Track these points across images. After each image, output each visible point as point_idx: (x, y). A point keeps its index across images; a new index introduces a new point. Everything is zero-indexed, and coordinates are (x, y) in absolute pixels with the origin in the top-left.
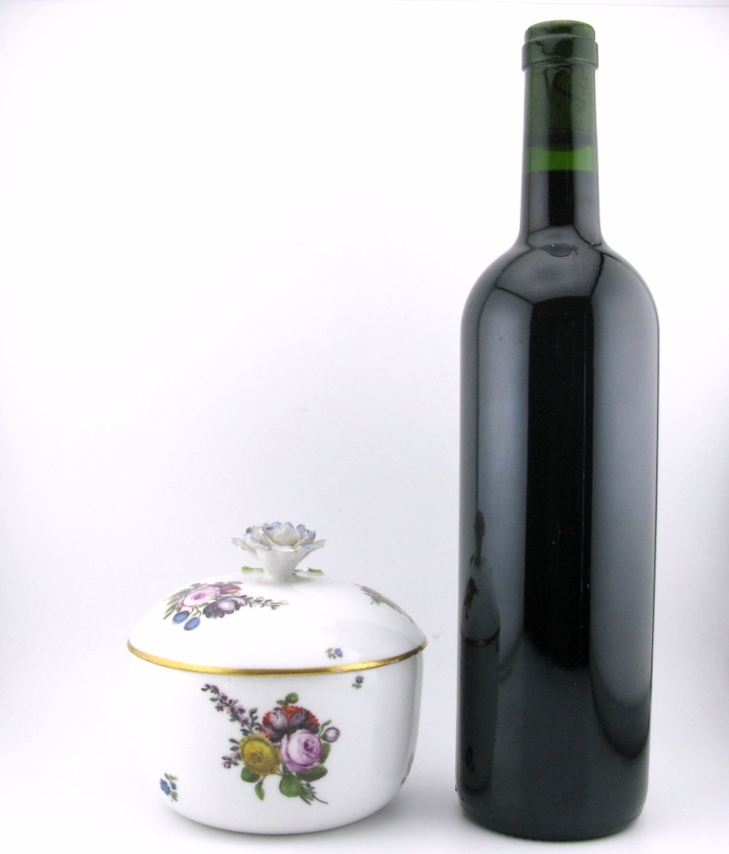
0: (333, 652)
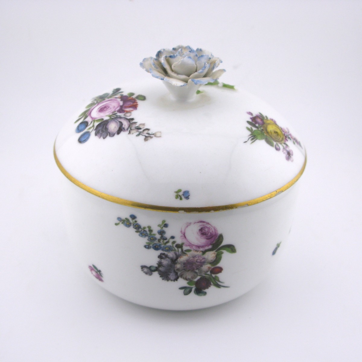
0: (181, 194)
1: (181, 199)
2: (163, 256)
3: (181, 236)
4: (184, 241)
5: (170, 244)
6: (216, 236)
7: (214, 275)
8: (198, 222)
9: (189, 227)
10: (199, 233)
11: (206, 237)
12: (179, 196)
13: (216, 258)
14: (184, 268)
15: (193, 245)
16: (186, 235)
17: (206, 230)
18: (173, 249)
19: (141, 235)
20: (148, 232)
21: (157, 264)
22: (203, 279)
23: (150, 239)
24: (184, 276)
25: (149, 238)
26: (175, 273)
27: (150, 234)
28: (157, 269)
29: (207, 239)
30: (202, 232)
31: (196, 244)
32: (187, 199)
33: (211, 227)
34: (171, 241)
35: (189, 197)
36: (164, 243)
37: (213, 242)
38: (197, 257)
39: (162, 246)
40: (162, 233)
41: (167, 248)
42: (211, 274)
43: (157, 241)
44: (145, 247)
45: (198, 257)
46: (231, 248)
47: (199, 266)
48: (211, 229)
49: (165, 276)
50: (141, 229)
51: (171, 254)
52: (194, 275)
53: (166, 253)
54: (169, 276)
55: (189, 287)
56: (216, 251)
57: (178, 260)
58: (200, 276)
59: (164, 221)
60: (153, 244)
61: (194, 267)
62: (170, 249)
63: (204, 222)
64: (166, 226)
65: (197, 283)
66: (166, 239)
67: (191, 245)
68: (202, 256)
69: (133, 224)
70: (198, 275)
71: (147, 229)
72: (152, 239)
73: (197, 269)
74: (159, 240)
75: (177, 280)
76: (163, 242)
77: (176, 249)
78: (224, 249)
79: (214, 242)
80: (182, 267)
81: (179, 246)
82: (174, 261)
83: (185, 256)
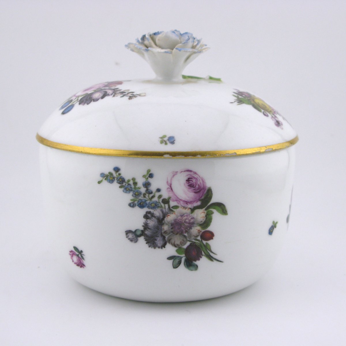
0: (166, 139)
1: (166, 144)
2: (149, 215)
3: (168, 188)
4: (171, 195)
5: (156, 199)
6: (205, 190)
7: (204, 242)
8: (185, 171)
9: (175, 176)
10: (187, 185)
11: (194, 190)
12: (164, 141)
13: (206, 219)
14: (172, 230)
15: (181, 200)
16: (173, 187)
17: (194, 181)
18: (160, 205)
19: (125, 191)
20: (133, 186)
21: (143, 226)
22: (193, 245)
23: (135, 194)
24: (173, 241)
25: (133, 193)
26: (162, 238)
27: (135, 188)
28: (143, 233)
29: (195, 193)
30: (189, 184)
31: (183, 199)
32: (172, 144)
33: (199, 178)
34: (157, 194)
35: (175, 142)
36: (149, 198)
37: (201, 197)
38: (185, 216)
39: (148, 202)
40: (147, 185)
41: (153, 205)
42: (202, 240)
43: (142, 196)
44: (130, 205)
45: (187, 216)
46: (222, 208)
47: (188, 228)
48: (198, 179)
49: (151, 242)
50: (126, 182)
51: (157, 213)
52: (183, 240)
53: (152, 211)
54: (156, 241)
55: (178, 257)
56: (206, 210)
57: (166, 219)
58: (189, 241)
59: (149, 171)
60: (138, 200)
61: (183, 229)
62: (156, 205)
63: (191, 171)
64: (151, 176)
65: (187, 251)
66: (152, 193)
67: (178, 200)
68: (191, 215)
69: (117, 178)
70: (187, 241)
71: (131, 182)
72: (137, 193)
73: (186, 232)
74: (144, 195)
75: (165, 247)
76: (148, 196)
77: (163, 205)
78: (214, 208)
79: (203, 198)
80: (170, 228)
81: (166, 201)
82: (161, 221)
83: (173, 214)
